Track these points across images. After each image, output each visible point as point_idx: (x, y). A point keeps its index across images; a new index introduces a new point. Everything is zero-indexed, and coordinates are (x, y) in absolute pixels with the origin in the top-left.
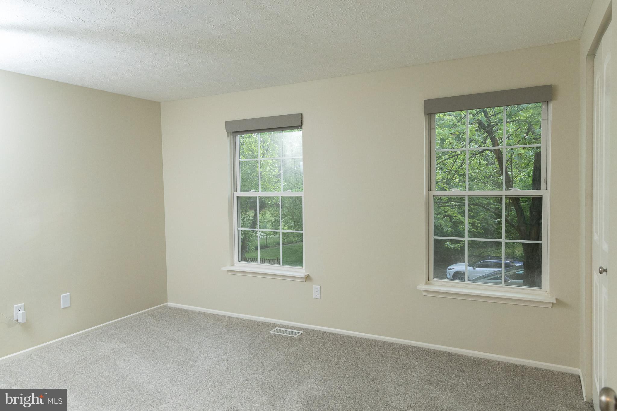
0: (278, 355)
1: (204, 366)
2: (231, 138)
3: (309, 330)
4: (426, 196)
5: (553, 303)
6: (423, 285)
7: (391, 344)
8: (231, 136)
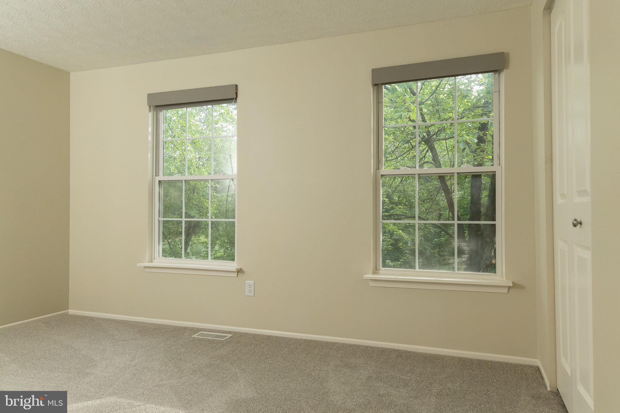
0: (200, 358)
1: (104, 374)
2: (154, 113)
3: (240, 333)
4: (374, 174)
5: (509, 287)
6: (371, 274)
7: (334, 344)
8: (154, 112)
